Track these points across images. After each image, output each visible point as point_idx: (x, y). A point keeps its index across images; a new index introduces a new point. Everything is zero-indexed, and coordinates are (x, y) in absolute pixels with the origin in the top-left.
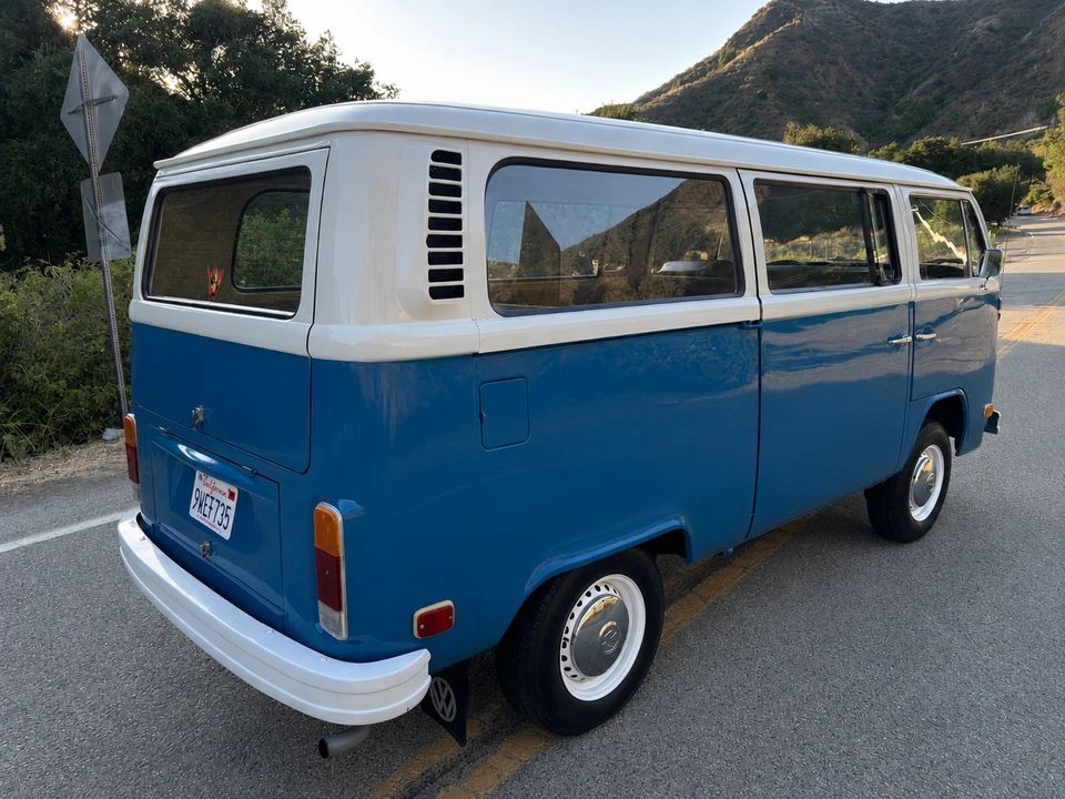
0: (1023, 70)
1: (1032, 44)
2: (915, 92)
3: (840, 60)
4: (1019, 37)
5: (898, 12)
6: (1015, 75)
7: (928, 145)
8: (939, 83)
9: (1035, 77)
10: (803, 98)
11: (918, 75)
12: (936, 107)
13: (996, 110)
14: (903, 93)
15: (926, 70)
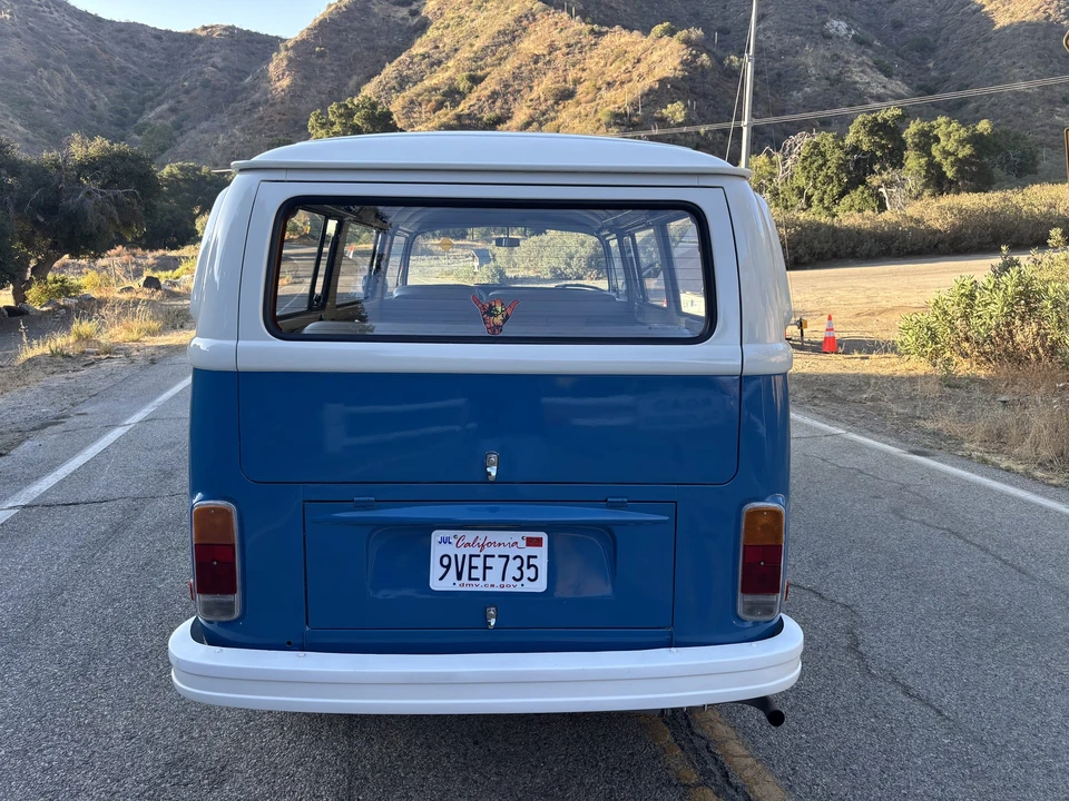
0: (249, 110)
1: (254, 87)
2: (152, 115)
3: (66, 67)
4: (241, 80)
5: (121, 31)
6: (245, 114)
7: (181, 169)
8: (173, 110)
9: (261, 118)
10: (30, 102)
11: (151, 99)
12: (175, 133)
13: (233, 143)
14: (141, 113)
15: (159, 95)
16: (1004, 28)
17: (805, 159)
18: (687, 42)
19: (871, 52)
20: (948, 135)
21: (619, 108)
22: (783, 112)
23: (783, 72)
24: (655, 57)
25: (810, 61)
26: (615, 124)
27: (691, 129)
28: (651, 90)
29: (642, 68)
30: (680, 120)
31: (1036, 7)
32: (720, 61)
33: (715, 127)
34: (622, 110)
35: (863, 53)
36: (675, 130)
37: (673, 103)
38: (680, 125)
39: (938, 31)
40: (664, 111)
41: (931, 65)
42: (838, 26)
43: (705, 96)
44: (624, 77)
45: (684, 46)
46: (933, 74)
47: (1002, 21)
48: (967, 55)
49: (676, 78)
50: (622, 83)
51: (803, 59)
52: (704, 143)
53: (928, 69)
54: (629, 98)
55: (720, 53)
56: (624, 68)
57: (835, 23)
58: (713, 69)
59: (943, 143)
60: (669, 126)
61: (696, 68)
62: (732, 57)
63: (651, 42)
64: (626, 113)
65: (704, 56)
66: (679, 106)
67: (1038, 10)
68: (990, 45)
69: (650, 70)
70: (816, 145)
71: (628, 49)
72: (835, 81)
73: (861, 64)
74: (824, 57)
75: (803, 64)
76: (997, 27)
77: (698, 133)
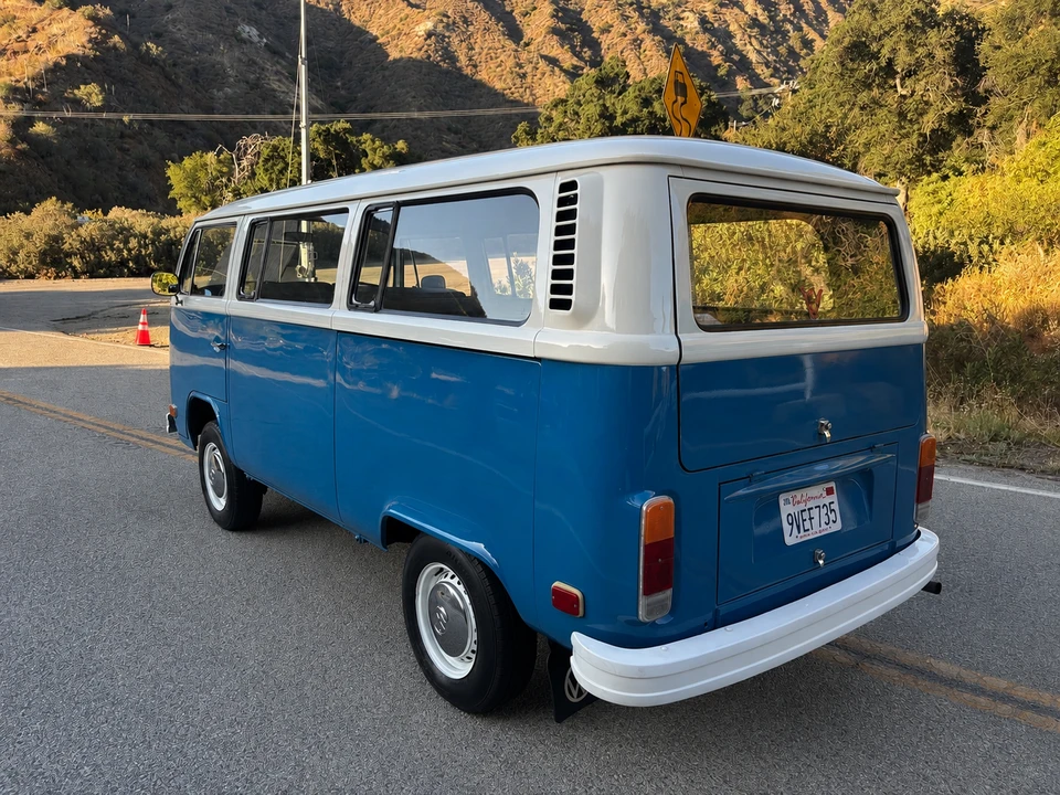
16: (395, 61)
17: (266, 161)
18: (94, 19)
19: (284, 63)
20: (374, 150)
21: (17, 81)
22: (211, 110)
23: (199, 67)
24: (55, 29)
25: (226, 61)
26: (15, 99)
27: (112, 116)
28: (56, 64)
29: (40, 39)
30: (98, 104)
31: (419, 46)
32: (136, 46)
33: (139, 117)
34: (21, 84)
35: (278, 62)
36: (92, 115)
37: (86, 84)
38: (98, 110)
39: (343, 53)
40: (76, 91)
41: (339, 84)
42: (249, 31)
43: (123, 81)
44: (16, 46)
45: (91, 23)
46: (343, 92)
47: (394, 54)
48: (369, 80)
49: (85, 57)
50: (15, 53)
51: (219, 59)
52: (128, 132)
53: (338, 88)
54: (29, 72)
55: (135, 38)
56: (15, 36)
57: (247, 29)
58: (129, 53)
59: (369, 157)
60: (86, 110)
61: (109, 49)
62: (149, 44)
63: (47, 12)
64: (28, 88)
65: (116, 38)
66: (93, 88)
67: (420, 50)
68: (387, 73)
69: (51, 44)
70: (275, 148)
71: (17, 15)
72: (255, 86)
73: (277, 73)
74: (240, 60)
75: (218, 63)
76: (391, 58)
77: (121, 121)
